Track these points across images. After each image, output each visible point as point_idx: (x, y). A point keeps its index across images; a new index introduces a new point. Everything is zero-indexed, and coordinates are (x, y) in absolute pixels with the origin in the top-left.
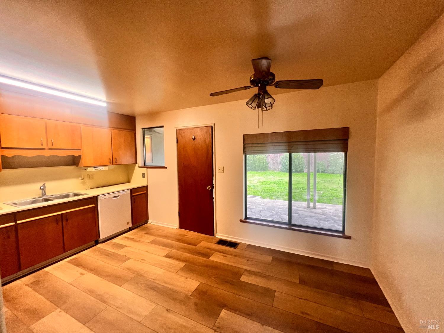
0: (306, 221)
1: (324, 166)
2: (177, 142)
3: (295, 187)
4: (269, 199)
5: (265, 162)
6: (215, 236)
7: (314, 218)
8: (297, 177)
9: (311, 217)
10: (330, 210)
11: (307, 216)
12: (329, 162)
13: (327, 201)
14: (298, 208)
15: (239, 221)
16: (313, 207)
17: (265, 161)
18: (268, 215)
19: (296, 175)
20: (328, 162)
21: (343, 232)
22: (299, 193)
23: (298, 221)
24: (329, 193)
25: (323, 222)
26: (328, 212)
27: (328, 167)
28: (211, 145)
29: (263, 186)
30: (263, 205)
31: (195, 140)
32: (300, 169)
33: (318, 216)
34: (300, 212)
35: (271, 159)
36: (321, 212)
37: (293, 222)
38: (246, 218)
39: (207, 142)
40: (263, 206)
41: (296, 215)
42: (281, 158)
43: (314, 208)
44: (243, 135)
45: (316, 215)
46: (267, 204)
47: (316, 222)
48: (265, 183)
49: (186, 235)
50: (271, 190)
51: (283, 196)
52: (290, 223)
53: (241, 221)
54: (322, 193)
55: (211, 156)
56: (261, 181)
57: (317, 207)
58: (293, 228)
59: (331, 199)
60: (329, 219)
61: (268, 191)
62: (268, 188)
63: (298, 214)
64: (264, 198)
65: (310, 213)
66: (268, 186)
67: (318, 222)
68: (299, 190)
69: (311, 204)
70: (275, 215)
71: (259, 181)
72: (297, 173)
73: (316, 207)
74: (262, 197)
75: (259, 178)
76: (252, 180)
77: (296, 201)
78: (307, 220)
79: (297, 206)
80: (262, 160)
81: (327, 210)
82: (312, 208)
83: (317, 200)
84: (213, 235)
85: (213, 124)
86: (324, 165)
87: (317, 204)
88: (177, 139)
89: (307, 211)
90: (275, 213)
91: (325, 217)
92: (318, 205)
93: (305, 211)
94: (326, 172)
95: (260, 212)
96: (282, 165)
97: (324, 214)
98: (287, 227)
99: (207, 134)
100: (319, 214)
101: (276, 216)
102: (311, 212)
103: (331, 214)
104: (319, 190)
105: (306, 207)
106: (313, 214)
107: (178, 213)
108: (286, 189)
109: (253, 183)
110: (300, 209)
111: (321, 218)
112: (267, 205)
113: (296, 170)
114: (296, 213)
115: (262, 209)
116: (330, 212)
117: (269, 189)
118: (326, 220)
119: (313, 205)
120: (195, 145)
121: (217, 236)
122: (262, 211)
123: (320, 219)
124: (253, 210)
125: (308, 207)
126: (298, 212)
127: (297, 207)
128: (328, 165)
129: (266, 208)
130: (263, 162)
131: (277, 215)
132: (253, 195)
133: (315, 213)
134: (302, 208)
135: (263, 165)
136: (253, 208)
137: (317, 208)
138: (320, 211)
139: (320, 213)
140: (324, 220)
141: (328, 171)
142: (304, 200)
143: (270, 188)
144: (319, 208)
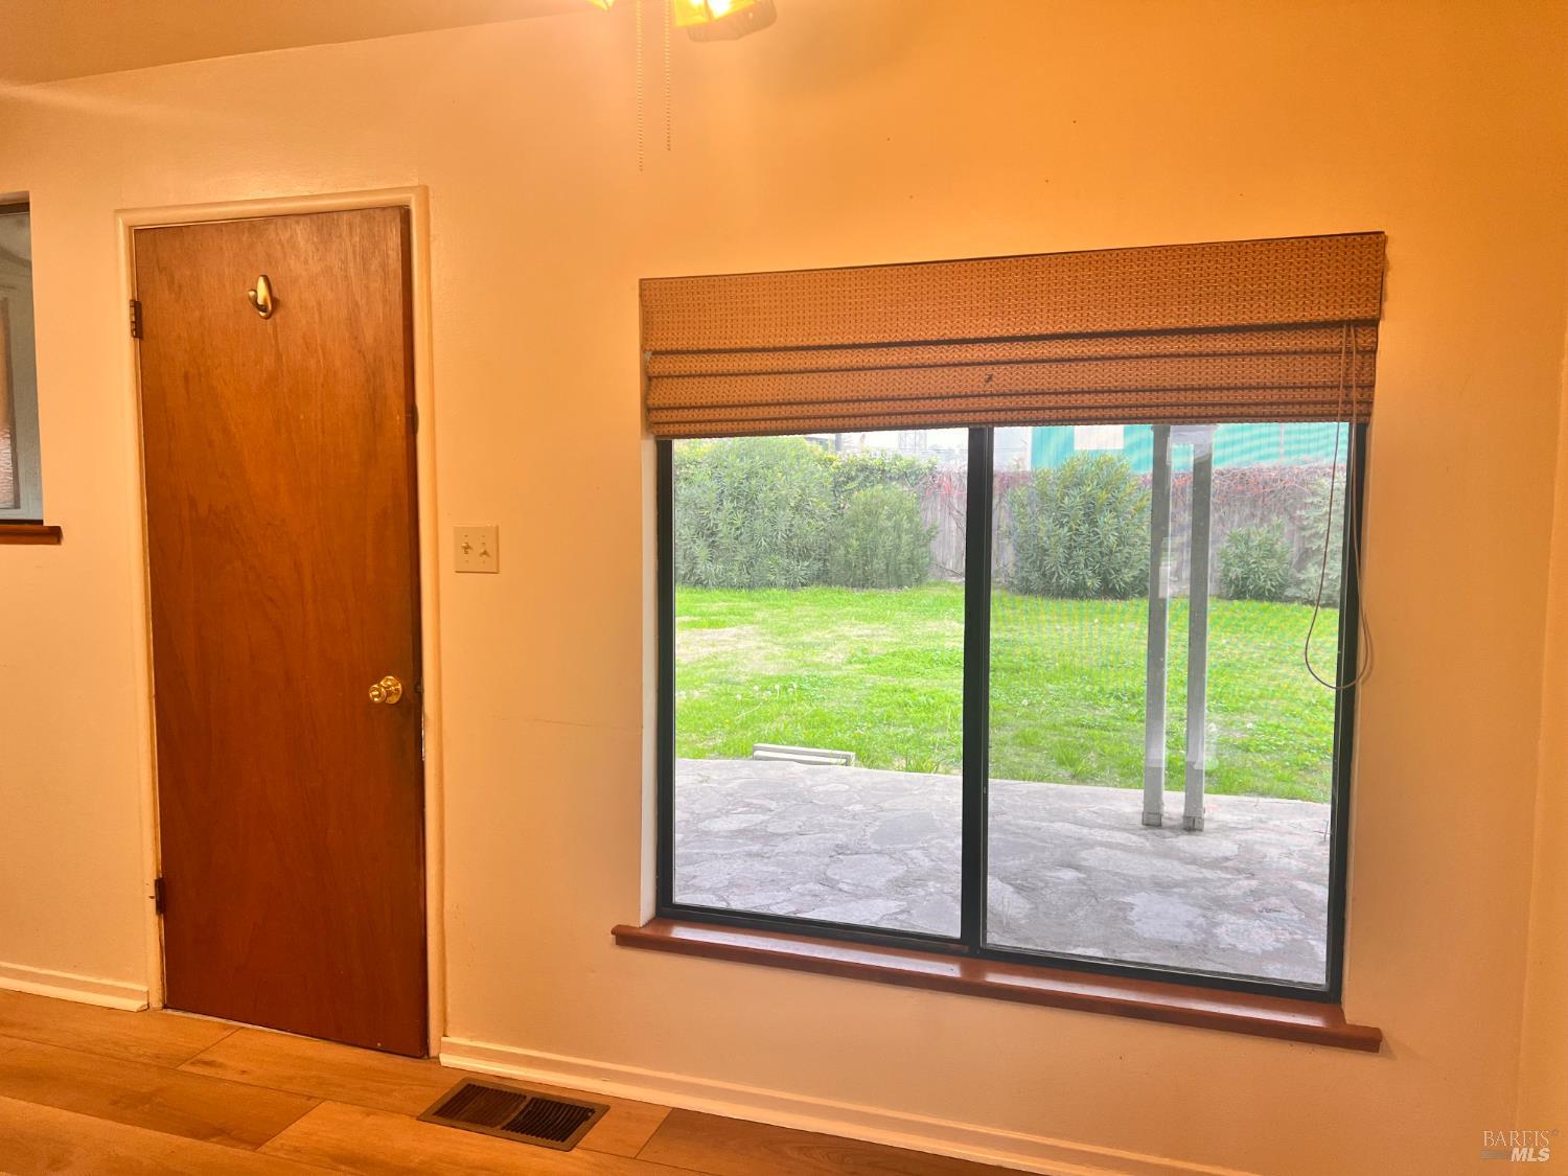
0: (1125, 919)
1: (1281, 559)
2: (138, 330)
3: (1088, 688)
4: (907, 770)
5: (906, 525)
6: (433, 1053)
7: (1181, 896)
8: (1111, 623)
9: (1162, 886)
10: (1287, 839)
11: (1133, 884)
12: (1307, 533)
13: (1281, 779)
14: (1085, 831)
15: (612, 937)
16: (1186, 817)
17: (910, 520)
18: (879, 883)
19: (1102, 612)
20: (1303, 529)
21: (1328, 998)
22: (1104, 728)
23: (1071, 917)
24: (1293, 725)
25: (1233, 919)
26: (1273, 852)
27: (1301, 565)
28: (399, 357)
29: (882, 682)
30: (858, 808)
31: (277, 316)
32: (1128, 575)
33: (1205, 880)
34: (1090, 858)
35: (951, 506)
36: (1228, 854)
37: (994, 938)
38: (668, 910)
39: (369, 335)
40: (854, 816)
41: (1069, 875)
42: (1012, 503)
43: (1191, 825)
44: (641, 280)
45: (1193, 872)
46: (886, 805)
47: (1190, 925)
48: (898, 662)
49: (207, 1057)
50: (928, 708)
51: (1005, 749)
52: (971, 944)
53: (626, 938)
54: (1250, 725)
55: (400, 444)
56: (875, 648)
57: (1211, 820)
58: (994, 978)
59: (1306, 768)
60: (1274, 901)
61: (906, 716)
62: (907, 697)
63: (1078, 868)
64: (868, 759)
65: (1159, 863)
66: (915, 682)
67: (1201, 920)
68: (1108, 711)
69: (1173, 804)
70: (921, 881)
71: (860, 654)
72: (1110, 604)
73: (1202, 820)
74: (858, 757)
75: (864, 629)
76: (812, 645)
77: (1083, 781)
78: (1131, 906)
79: (1081, 813)
80: (889, 518)
81: (1273, 837)
82: (1171, 828)
83: (1209, 774)
84: (417, 1045)
85: (411, 189)
86: (1278, 548)
87: (1208, 800)
88: (137, 306)
89: (1140, 851)
90: (927, 863)
91: (1254, 883)
92: (1217, 807)
93: (1124, 848)
94: (1289, 592)
95: (827, 860)
96: (1019, 548)
97: (1247, 865)
98: (951, 970)
99: (365, 262)
100: (1217, 864)
101: (932, 886)
102: (1167, 854)
103: (1295, 864)
104: (1237, 710)
105: (1138, 820)
106: (1178, 871)
107: (151, 891)
108: (1025, 702)
109: (817, 665)
110: (1099, 835)
111: (1223, 892)
112: (882, 810)
113: (1105, 581)
114: (1069, 866)
115: (841, 838)
116: (1290, 855)
117: (917, 704)
118: (1256, 907)
119: (1182, 810)
120: (279, 356)
121: (446, 1060)
122: (841, 850)
123: (1220, 903)
124: (783, 847)
125: (1153, 820)
126: (1084, 854)
127: (1081, 823)
128: (1306, 551)
129: (871, 830)
130: (897, 527)
131: (937, 879)
132: (804, 744)
133: (1194, 861)
134: (1112, 828)
135: (898, 548)
136: (785, 837)
137: (1207, 826)
138: (1227, 847)
139: (1227, 859)
140: (1241, 910)
141: (1304, 587)
142: (1127, 773)
143: (922, 699)
144: (1224, 829)
